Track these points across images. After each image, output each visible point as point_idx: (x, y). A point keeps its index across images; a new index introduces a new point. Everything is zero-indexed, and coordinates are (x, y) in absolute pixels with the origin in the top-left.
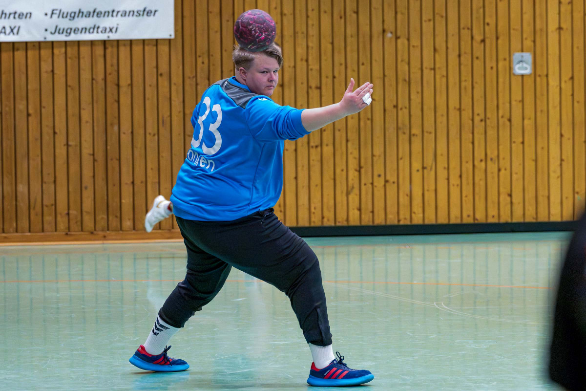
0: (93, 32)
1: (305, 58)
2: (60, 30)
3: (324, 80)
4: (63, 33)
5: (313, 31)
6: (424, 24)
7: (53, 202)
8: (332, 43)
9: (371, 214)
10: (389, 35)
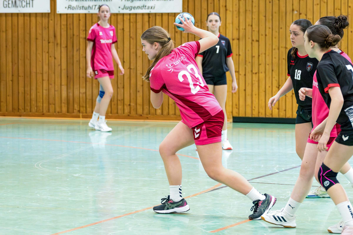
0: (143, 9)
1: (251, 24)
2: (126, 7)
3: (260, 36)
4: (128, 9)
5: (255, 10)
6: (315, 6)
7: (123, 98)
8: (265, 16)
9: (284, 112)
10: (295, 12)
